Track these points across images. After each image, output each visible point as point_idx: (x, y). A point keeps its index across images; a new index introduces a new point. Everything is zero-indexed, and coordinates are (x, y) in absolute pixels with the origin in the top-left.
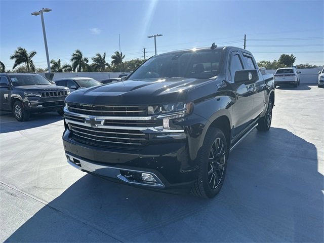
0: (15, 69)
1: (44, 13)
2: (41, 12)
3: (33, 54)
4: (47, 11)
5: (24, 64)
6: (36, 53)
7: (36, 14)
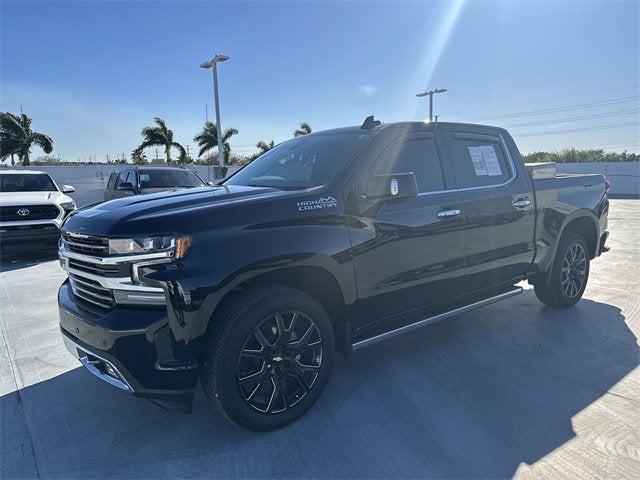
0: (203, 157)
1: (218, 63)
2: (214, 63)
3: (230, 133)
4: (222, 59)
5: (215, 150)
6: (236, 132)
7: (206, 66)
